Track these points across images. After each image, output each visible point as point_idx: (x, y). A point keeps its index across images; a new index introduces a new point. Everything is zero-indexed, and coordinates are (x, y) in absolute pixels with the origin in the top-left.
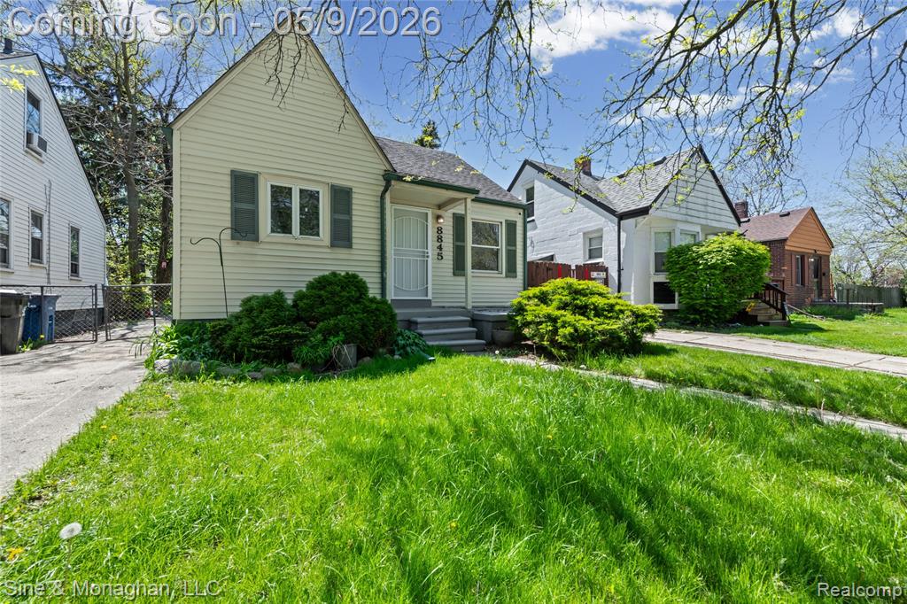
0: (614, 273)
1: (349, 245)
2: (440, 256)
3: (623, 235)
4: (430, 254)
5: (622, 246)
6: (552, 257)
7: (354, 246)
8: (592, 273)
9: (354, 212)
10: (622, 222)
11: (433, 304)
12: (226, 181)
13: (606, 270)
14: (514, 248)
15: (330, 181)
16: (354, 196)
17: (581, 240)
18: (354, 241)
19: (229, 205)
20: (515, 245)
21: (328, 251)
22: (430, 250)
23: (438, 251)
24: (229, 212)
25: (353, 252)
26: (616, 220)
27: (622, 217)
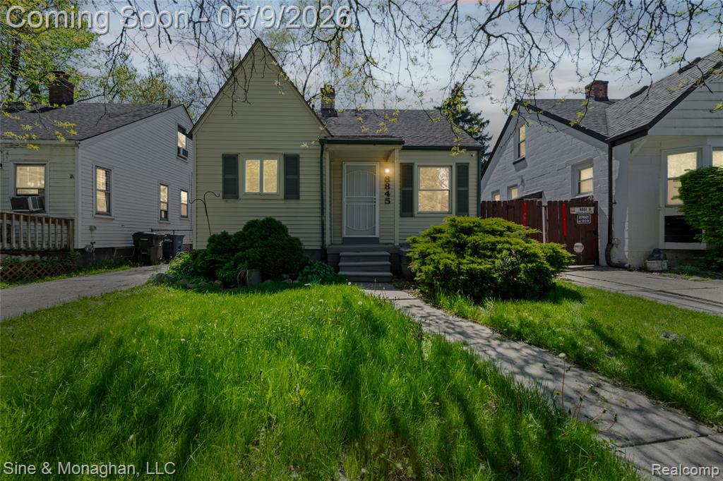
0: (604, 208)
1: (298, 198)
2: (388, 201)
3: (616, 163)
4: (377, 201)
5: (615, 177)
6: (540, 195)
7: (301, 198)
8: (572, 209)
9: (301, 173)
10: (614, 149)
11: (381, 241)
12: (220, 162)
13: (595, 204)
14: (466, 189)
15: (283, 152)
16: (301, 160)
17: (569, 174)
18: (301, 194)
19: (221, 177)
20: (467, 186)
21: (283, 202)
22: (377, 196)
23: (386, 196)
24: (221, 181)
25: (300, 202)
26: (606, 146)
27: (613, 143)
